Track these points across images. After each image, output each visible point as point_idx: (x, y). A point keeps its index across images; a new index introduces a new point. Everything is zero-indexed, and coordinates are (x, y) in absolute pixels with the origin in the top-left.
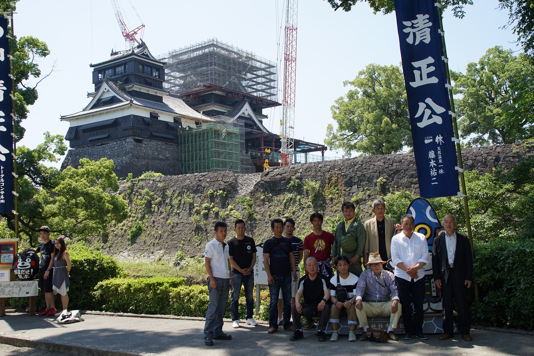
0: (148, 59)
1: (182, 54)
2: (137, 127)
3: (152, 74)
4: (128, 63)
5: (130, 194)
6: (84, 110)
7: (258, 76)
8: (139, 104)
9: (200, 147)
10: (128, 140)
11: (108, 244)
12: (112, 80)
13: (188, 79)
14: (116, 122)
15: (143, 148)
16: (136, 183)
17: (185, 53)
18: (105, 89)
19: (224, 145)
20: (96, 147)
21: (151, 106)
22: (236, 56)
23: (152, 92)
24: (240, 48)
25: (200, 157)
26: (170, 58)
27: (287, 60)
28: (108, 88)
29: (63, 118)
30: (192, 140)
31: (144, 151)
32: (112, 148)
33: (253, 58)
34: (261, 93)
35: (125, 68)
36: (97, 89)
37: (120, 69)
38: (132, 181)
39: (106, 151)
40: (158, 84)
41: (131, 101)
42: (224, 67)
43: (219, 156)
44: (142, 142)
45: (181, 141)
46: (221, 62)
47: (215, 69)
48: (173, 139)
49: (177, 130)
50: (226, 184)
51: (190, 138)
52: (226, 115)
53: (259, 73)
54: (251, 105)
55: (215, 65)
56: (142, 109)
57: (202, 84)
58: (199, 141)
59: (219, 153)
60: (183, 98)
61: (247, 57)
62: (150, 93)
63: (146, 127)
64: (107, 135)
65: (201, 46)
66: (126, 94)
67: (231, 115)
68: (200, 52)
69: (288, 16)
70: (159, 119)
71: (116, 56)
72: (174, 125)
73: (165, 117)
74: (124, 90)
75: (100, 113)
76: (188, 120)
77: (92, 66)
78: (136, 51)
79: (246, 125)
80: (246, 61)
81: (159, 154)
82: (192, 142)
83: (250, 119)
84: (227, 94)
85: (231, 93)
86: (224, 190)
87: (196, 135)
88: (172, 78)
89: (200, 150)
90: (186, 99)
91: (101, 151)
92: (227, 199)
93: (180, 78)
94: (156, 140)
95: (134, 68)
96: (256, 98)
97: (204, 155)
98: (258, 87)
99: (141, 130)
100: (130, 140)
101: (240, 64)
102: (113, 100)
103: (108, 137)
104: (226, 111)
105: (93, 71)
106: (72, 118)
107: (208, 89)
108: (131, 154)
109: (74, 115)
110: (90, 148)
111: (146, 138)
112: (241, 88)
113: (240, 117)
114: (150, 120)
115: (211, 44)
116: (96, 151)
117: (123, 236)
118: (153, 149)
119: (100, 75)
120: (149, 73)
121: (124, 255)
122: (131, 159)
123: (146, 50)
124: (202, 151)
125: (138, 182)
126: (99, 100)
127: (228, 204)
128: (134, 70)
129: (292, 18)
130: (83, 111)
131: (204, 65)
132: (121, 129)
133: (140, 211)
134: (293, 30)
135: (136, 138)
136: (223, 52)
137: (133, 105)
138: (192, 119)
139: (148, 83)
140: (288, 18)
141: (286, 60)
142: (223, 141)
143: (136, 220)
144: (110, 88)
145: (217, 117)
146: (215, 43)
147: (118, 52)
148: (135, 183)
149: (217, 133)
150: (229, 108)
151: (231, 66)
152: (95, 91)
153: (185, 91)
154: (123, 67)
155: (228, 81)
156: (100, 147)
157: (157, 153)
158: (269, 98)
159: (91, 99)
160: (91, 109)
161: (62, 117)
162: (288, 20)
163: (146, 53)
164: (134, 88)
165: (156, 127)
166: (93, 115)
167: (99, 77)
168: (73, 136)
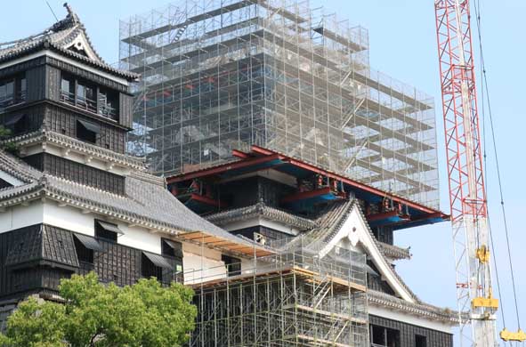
0: (84, 63)
4: (29, 74)
21: (98, 200)
34: (393, 181)
35: (18, 87)
54: (367, 214)
56: (73, 207)
62: (90, 163)
63: (83, 263)
76: (203, 250)
85: (311, 176)
95: (48, 87)
96: (382, 196)
99: (68, 271)
107: (246, 164)
114: (94, 242)
128: (48, 92)
139: (86, 134)
149: (305, 285)
150: (302, 222)
154: (10, 87)
158: (416, 199)
163: (79, 44)
164: (44, 147)
165: (113, 266)
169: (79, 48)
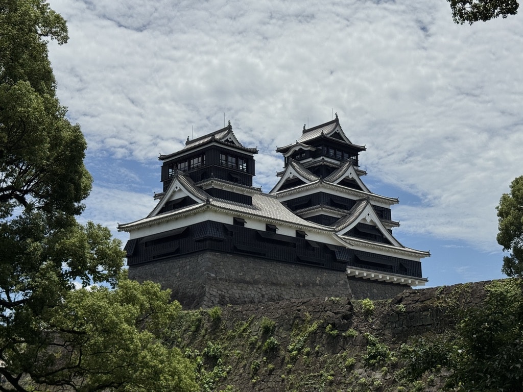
2: (215, 236)
3: (238, 167)
6: (147, 217)
8: (218, 205)
12: (186, 176)
14: (188, 230)
18: (177, 188)
20: (160, 265)
23: (237, 189)
28: (179, 186)
29: (121, 228)
32: (183, 267)
36: (166, 189)
39: (174, 271)
40: (247, 177)
41: (208, 201)
50: (337, 316)
56: (223, 212)
62: (235, 191)
63: (228, 236)
64: (177, 248)
66: (203, 193)
70: (246, 226)
71: (191, 145)
72: (266, 235)
73: (254, 224)
74: (200, 188)
75: (167, 221)
77: (161, 158)
78: (217, 137)
79: (367, 235)
83: (375, 227)
86: (334, 325)
91: (168, 271)
94: (241, 255)
95: (214, 158)
99: (221, 241)
102: (186, 201)
103: (178, 251)
104: (339, 217)
105: (162, 165)
106: (133, 228)
109: (135, 224)
113: (359, 225)
119: (170, 170)
120: (233, 165)
123: (231, 135)
126: (168, 203)
132: (194, 241)
137: (211, 207)
139: (233, 178)
144: (182, 185)
147: (194, 140)
150: (343, 212)
152: (164, 191)
157: (242, 274)
159: (158, 201)
160: (157, 215)
163: (230, 138)
164: (212, 185)
166: (158, 223)
167: (169, 173)
168: (132, 253)
169: (230, 140)
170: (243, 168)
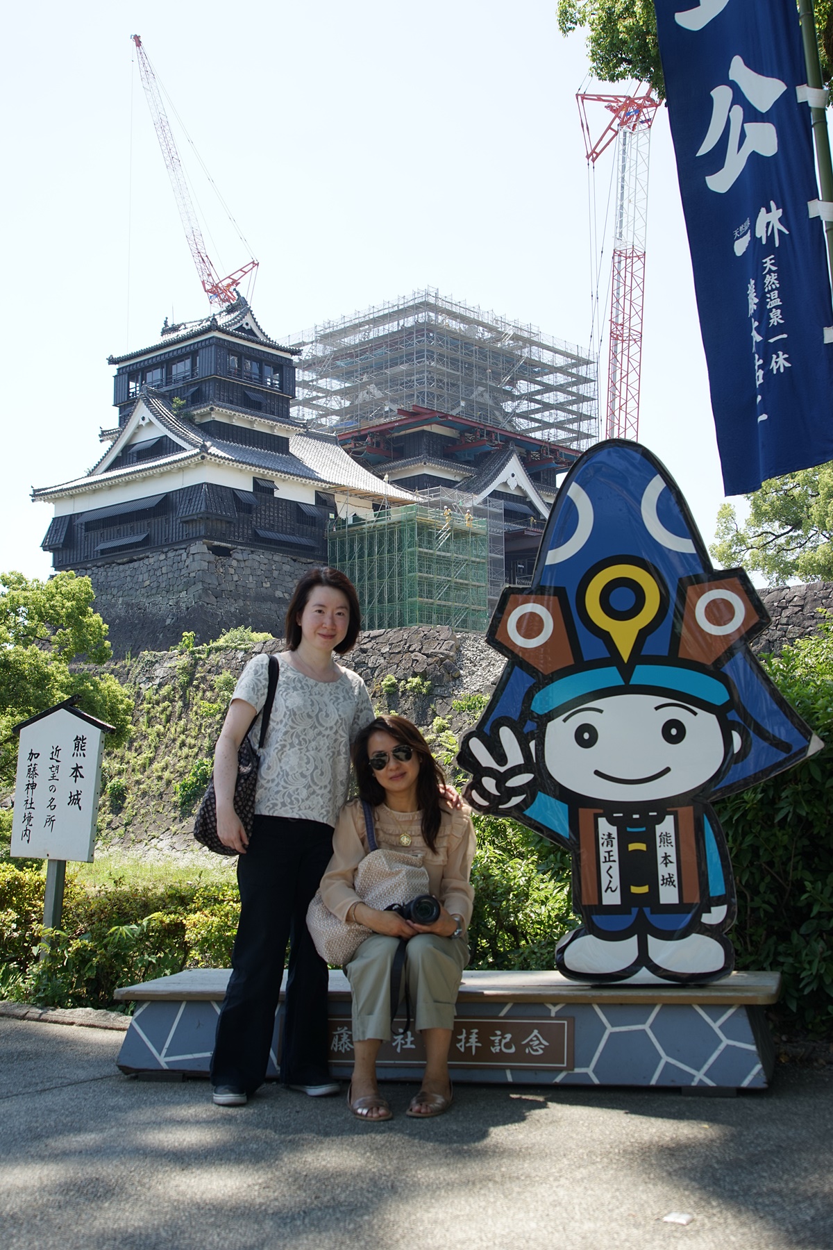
0: (253, 342)
1: (345, 332)
2: (217, 515)
3: (262, 380)
4: (200, 352)
5: (185, 687)
6: (90, 474)
7: (548, 388)
8: (223, 454)
9: (381, 568)
10: (193, 549)
11: (124, 816)
12: (161, 396)
13: (363, 396)
14: (166, 503)
15: (232, 571)
16: (203, 656)
17: (355, 328)
18: (143, 419)
19: (445, 563)
20: (116, 568)
21: (255, 461)
22: (487, 335)
23: (261, 425)
24: (498, 314)
25: (381, 594)
26: (316, 341)
27: (617, 339)
28: (149, 416)
29: (38, 495)
30: (361, 549)
31: (236, 578)
32: (155, 570)
33: (535, 339)
34: (553, 431)
35: (193, 364)
36: (124, 420)
37: (181, 369)
38: (193, 653)
39: (141, 577)
40: (278, 405)
41: (204, 448)
42: (454, 362)
43: (430, 592)
44: (230, 555)
45: (333, 553)
46: (444, 350)
47: (429, 366)
48: (312, 549)
49: (323, 526)
50: (430, 660)
51: (356, 544)
52: (459, 489)
53: (549, 379)
54: (526, 463)
55: (431, 357)
56: (232, 468)
57: (395, 407)
58: (380, 553)
59: (430, 585)
60: (348, 446)
61: (516, 338)
62: (257, 428)
63: (242, 514)
64: (145, 535)
65: (396, 309)
66: (193, 430)
67: (470, 486)
68: (393, 327)
69: (621, 221)
70: (277, 494)
71: (173, 336)
72: (315, 511)
73: (290, 491)
74: (188, 420)
75: (128, 481)
76: (353, 500)
77: (112, 361)
78: (221, 321)
79: (509, 515)
80: (513, 348)
81: (274, 586)
82: (361, 556)
83: (523, 499)
84: (462, 433)
85: (471, 429)
86: (424, 676)
87: (372, 537)
88: (320, 395)
89: (381, 576)
90: (356, 447)
91: (128, 578)
92: (431, 701)
93: (343, 393)
94: (267, 549)
95: (216, 364)
96: (541, 445)
97: (391, 591)
98: (547, 416)
99: (229, 522)
100: (199, 547)
101: (497, 354)
102: (161, 447)
103: (146, 542)
104: (458, 479)
105: (115, 373)
106: (60, 494)
107: (411, 420)
108: (200, 586)
109: (65, 487)
110: (102, 569)
111: (241, 544)
112: (500, 418)
113: (495, 494)
114: (252, 498)
115: (421, 303)
116: (116, 577)
117: (161, 795)
118: (259, 573)
119: (132, 385)
120: (253, 376)
121: (160, 845)
122: (200, 598)
123: (248, 319)
124: (386, 579)
125: (208, 656)
126: (127, 447)
127: (435, 715)
128: (216, 368)
129: (631, 228)
130: (88, 476)
131: (402, 357)
132: (179, 521)
133: (209, 731)
134: (635, 259)
135: (216, 543)
136: (455, 325)
137: (209, 457)
138: (364, 495)
139: (251, 404)
140: (621, 227)
141: (615, 337)
142: (443, 554)
143: (197, 754)
144: (154, 414)
145: (431, 492)
146: (432, 300)
147: (179, 326)
148: (200, 658)
149: (426, 532)
150: (465, 470)
151: (474, 360)
152: (120, 425)
153: (354, 426)
154: (188, 362)
155: (463, 399)
156: (126, 566)
157: (268, 585)
158: (574, 446)
159: (108, 443)
160: (107, 470)
161: (35, 491)
162: (621, 233)
163: (247, 324)
164: (213, 416)
165: (270, 516)
166: (110, 485)
167: (129, 389)
168: (62, 541)
169: (247, 328)
170: (272, 384)
